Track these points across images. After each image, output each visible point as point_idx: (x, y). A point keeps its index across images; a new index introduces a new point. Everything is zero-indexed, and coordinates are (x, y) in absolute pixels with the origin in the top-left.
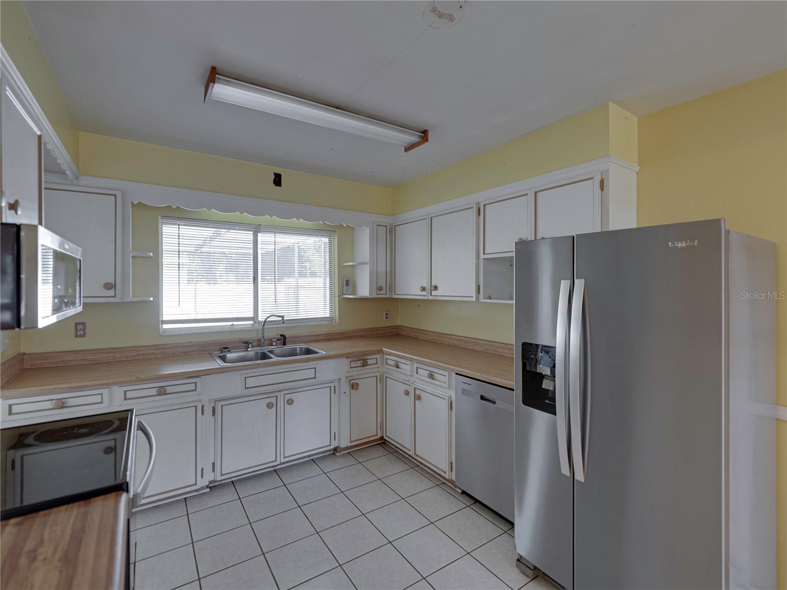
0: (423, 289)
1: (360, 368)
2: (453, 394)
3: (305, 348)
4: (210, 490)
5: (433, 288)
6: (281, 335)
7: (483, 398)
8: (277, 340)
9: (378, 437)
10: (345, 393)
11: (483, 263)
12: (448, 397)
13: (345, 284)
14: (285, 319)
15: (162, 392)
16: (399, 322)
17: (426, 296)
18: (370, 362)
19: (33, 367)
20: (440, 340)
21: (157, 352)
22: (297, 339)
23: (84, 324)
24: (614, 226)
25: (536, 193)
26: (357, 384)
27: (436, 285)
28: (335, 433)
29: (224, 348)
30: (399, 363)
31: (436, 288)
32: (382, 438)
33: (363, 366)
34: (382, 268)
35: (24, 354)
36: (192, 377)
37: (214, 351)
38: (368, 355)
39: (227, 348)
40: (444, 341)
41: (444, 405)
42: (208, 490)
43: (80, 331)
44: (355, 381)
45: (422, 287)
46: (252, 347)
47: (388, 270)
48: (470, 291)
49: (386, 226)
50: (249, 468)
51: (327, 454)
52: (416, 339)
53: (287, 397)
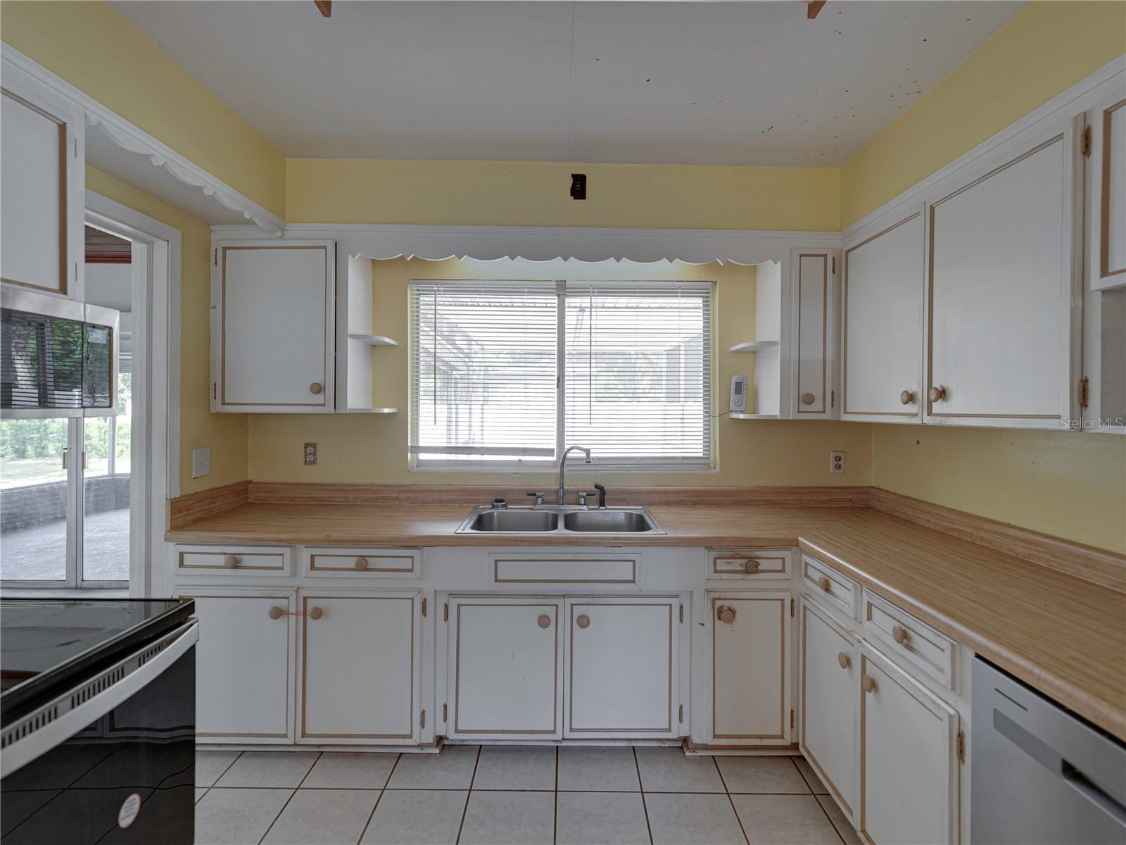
0: (910, 398)
1: (739, 576)
2: (965, 711)
3: (637, 514)
4: (441, 752)
5: (933, 396)
6: (597, 487)
7: (1070, 771)
8: (587, 495)
9: (787, 741)
10: (703, 625)
11: (1103, 305)
12: (951, 716)
13: (733, 391)
14: (592, 455)
15: (363, 566)
16: (870, 479)
17: (917, 415)
18: (764, 565)
19: (257, 502)
20: (971, 535)
21: (402, 495)
22: (624, 498)
23: (314, 446)
26: (732, 612)
27: (945, 385)
28: (681, 708)
29: (497, 501)
30: (832, 582)
31: (943, 394)
32: (795, 746)
33: (747, 572)
34: (813, 352)
35: (251, 482)
36: (406, 547)
37: (484, 504)
38: (761, 548)
39: (502, 501)
40: (982, 539)
41: (940, 737)
42: (437, 751)
43: (310, 456)
44: (726, 603)
45: (906, 392)
46: (543, 503)
47: (830, 356)
49: (825, 256)
50: (504, 732)
51: (667, 745)
52: (909, 523)
53: (578, 611)
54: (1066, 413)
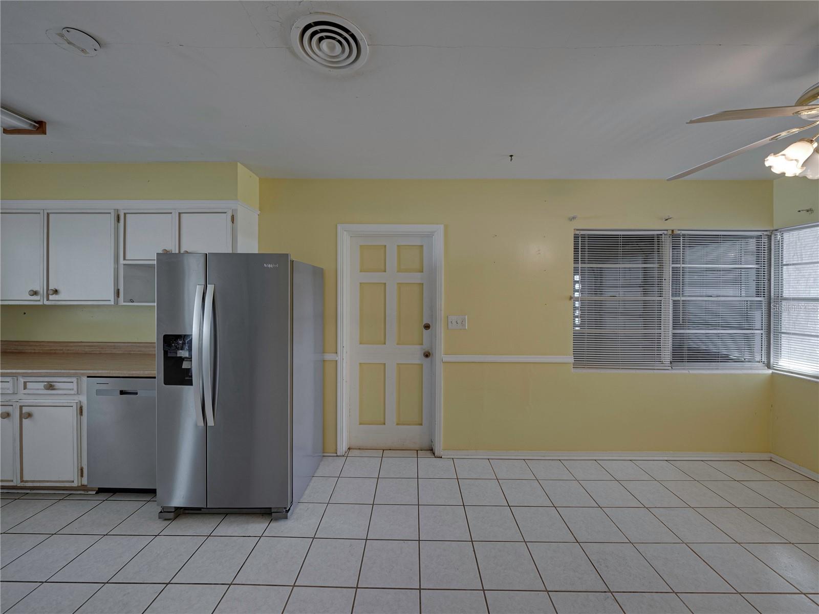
0: (35, 293)
2: (83, 399)
5: (51, 292)
7: (122, 393)
11: (124, 268)
12: (77, 403)
17: (39, 301)
24: (241, 250)
25: (180, 214)
27: (57, 288)
31: (56, 292)
40: (68, 350)
41: (72, 413)
45: (32, 290)
48: (109, 295)
54: (112, 299)
